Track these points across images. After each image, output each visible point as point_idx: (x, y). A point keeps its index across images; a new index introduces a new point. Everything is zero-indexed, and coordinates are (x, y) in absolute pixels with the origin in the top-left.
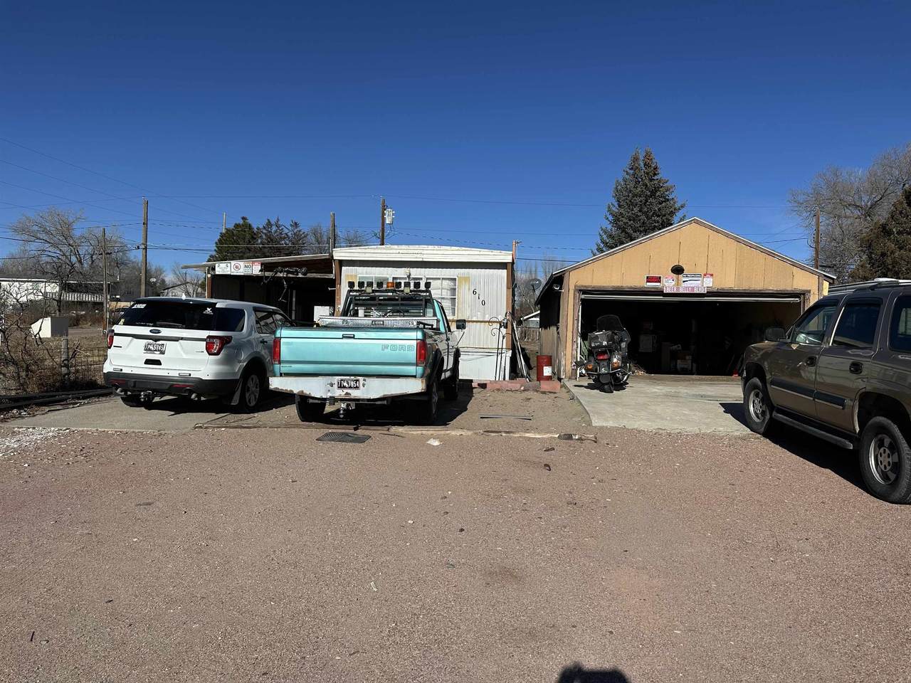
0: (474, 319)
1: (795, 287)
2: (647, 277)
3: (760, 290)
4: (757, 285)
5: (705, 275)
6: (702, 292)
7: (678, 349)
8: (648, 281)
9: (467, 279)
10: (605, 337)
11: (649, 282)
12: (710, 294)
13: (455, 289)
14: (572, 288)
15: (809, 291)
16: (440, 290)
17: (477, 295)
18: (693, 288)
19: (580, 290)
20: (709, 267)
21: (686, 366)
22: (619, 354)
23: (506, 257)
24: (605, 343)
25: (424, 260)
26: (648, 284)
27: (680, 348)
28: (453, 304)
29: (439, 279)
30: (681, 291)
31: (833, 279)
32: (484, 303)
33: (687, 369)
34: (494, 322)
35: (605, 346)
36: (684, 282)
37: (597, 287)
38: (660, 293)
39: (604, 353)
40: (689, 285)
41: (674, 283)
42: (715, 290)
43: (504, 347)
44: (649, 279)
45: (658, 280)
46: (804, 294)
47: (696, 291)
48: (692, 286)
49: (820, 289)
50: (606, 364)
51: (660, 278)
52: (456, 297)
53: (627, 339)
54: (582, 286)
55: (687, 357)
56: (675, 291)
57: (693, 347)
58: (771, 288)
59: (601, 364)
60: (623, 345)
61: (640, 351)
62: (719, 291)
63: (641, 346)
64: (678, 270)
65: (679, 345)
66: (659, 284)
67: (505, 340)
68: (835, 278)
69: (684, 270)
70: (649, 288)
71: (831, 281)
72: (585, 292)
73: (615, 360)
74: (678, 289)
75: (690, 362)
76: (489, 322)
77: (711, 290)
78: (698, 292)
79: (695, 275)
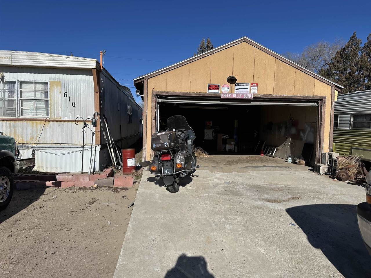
0: (66, 118)
1: (316, 94)
2: (209, 85)
3: (291, 97)
4: (289, 93)
5: (252, 84)
6: (250, 98)
7: (226, 137)
8: (209, 89)
9: (58, 83)
10: (167, 138)
11: (211, 89)
12: (256, 99)
13: (47, 92)
14: (150, 93)
15: (325, 98)
16: (33, 93)
17: (68, 97)
18: (243, 95)
19: (157, 95)
20: (255, 78)
21: (231, 149)
22: (182, 155)
23: (91, 64)
24: (167, 144)
25: (12, 64)
26: (210, 91)
27: (228, 137)
28: (47, 105)
29: (32, 83)
30: (235, 97)
31: (341, 88)
32: (74, 105)
33: (232, 150)
34: (80, 121)
35: (167, 148)
36: (236, 89)
37: (171, 92)
38: (219, 98)
39: (168, 154)
40: (240, 93)
41: (229, 90)
42: (259, 96)
43: (94, 142)
44: (211, 87)
45: (217, 87)
46: (321, 100)
47: (245, 97)
48: (242, 93)
49: (332, 96)
50: (169, 164)
51: (218, 86)
52: (49, 99)
53: (193, 136)
54: (158, 91)
55: (232, 143)
56: (229, 97)
57: (235, 137)
58: (299, 95)
59: (165, 165)
60: (189, 142)
61: (205, 139)
62: (262, 97)
63: (205, 136)
64: (232, 80)
65: (228, 135)
66: (217, 91)
67: (94, 137)
68: (343, 87)
69: (236, 80)
70: (210, 94)
71: (340, 90)
72: (161, 97)
73: (178, 161)
74: (232, 95)
75: (233, 146)
76: (75, 121)
77: (256, 96)
78: (247, 98)
79: (244, 85)
